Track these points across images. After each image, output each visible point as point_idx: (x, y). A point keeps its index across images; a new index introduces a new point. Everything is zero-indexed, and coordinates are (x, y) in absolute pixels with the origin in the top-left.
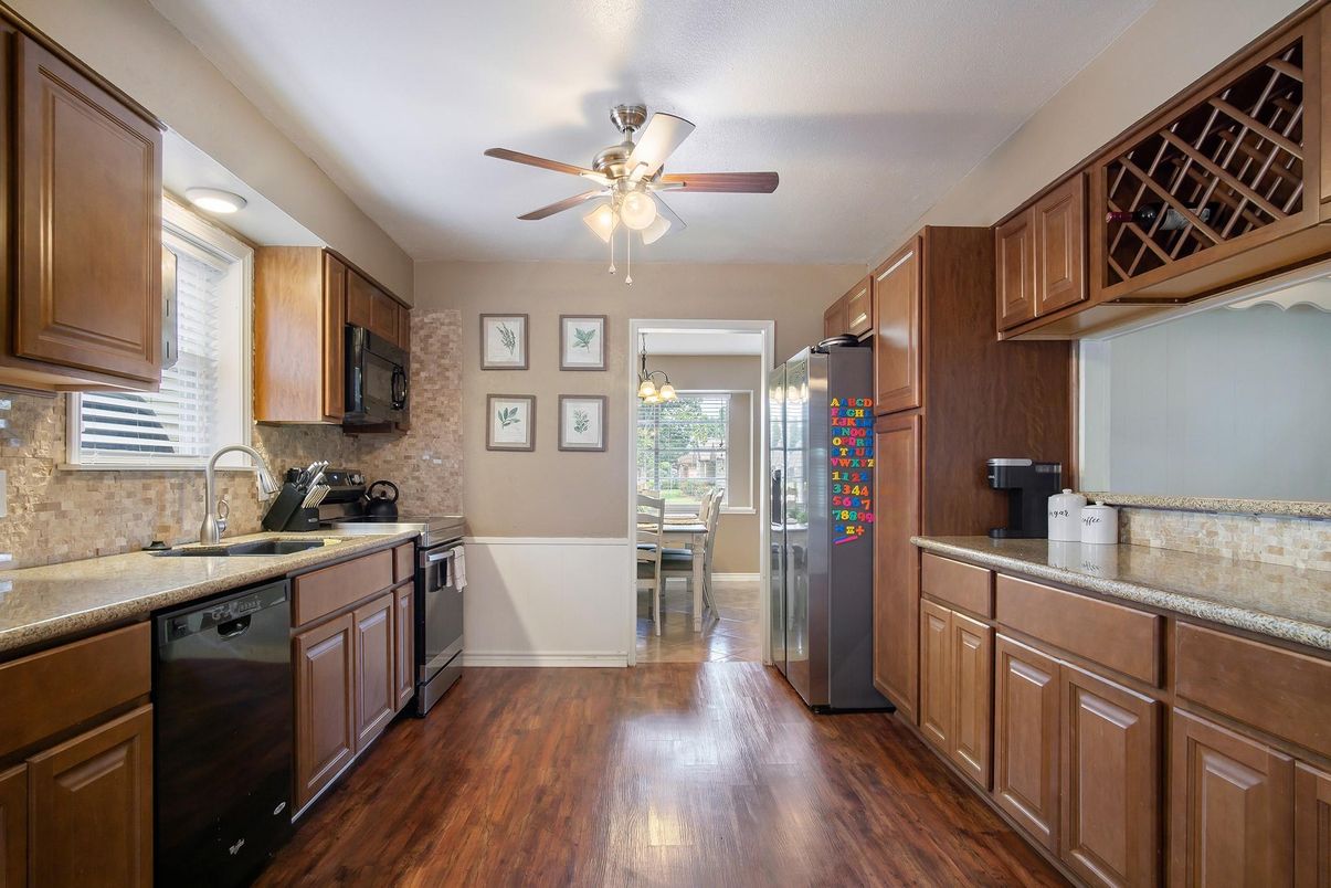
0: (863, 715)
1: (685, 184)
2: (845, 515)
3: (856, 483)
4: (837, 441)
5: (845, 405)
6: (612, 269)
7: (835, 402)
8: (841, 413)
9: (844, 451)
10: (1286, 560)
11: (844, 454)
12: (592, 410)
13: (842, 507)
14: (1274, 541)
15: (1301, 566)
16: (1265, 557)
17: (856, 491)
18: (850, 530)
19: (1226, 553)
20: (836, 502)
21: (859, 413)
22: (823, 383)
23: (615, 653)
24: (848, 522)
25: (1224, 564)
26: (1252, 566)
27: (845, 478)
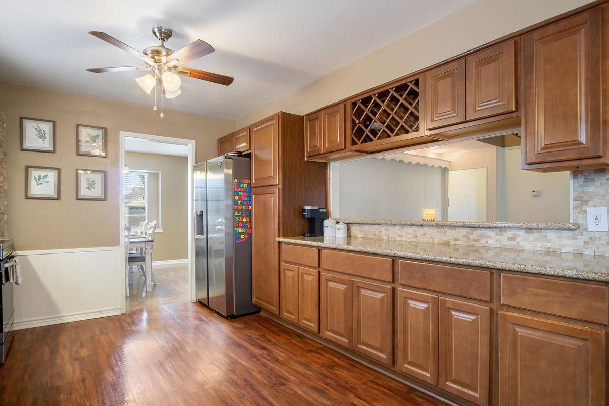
0: (248, 316)
1: (191, 73)
2: (240, 230)
3: (244, 216)
4: (236, 198)
5: (239, 183)
6: (155, 108)
7: (236, 181)
8: (238, 186)
9: (239, 202)
10: (403, 239)
11: (239, 204)
12: (98, 178)
13: (239, 227)
14: (400, 233)
15: (408, 240)
16: (397, 238)
17: (244, 220)
18: (242, 237)
19: (385, 238)
20: (237, 225)
21: (245, 186)
22: (230, 171)
23: (113, 308)
24: (241, 233)
25: (384, 242)
26: (393, 241)
27: (240, 214)
